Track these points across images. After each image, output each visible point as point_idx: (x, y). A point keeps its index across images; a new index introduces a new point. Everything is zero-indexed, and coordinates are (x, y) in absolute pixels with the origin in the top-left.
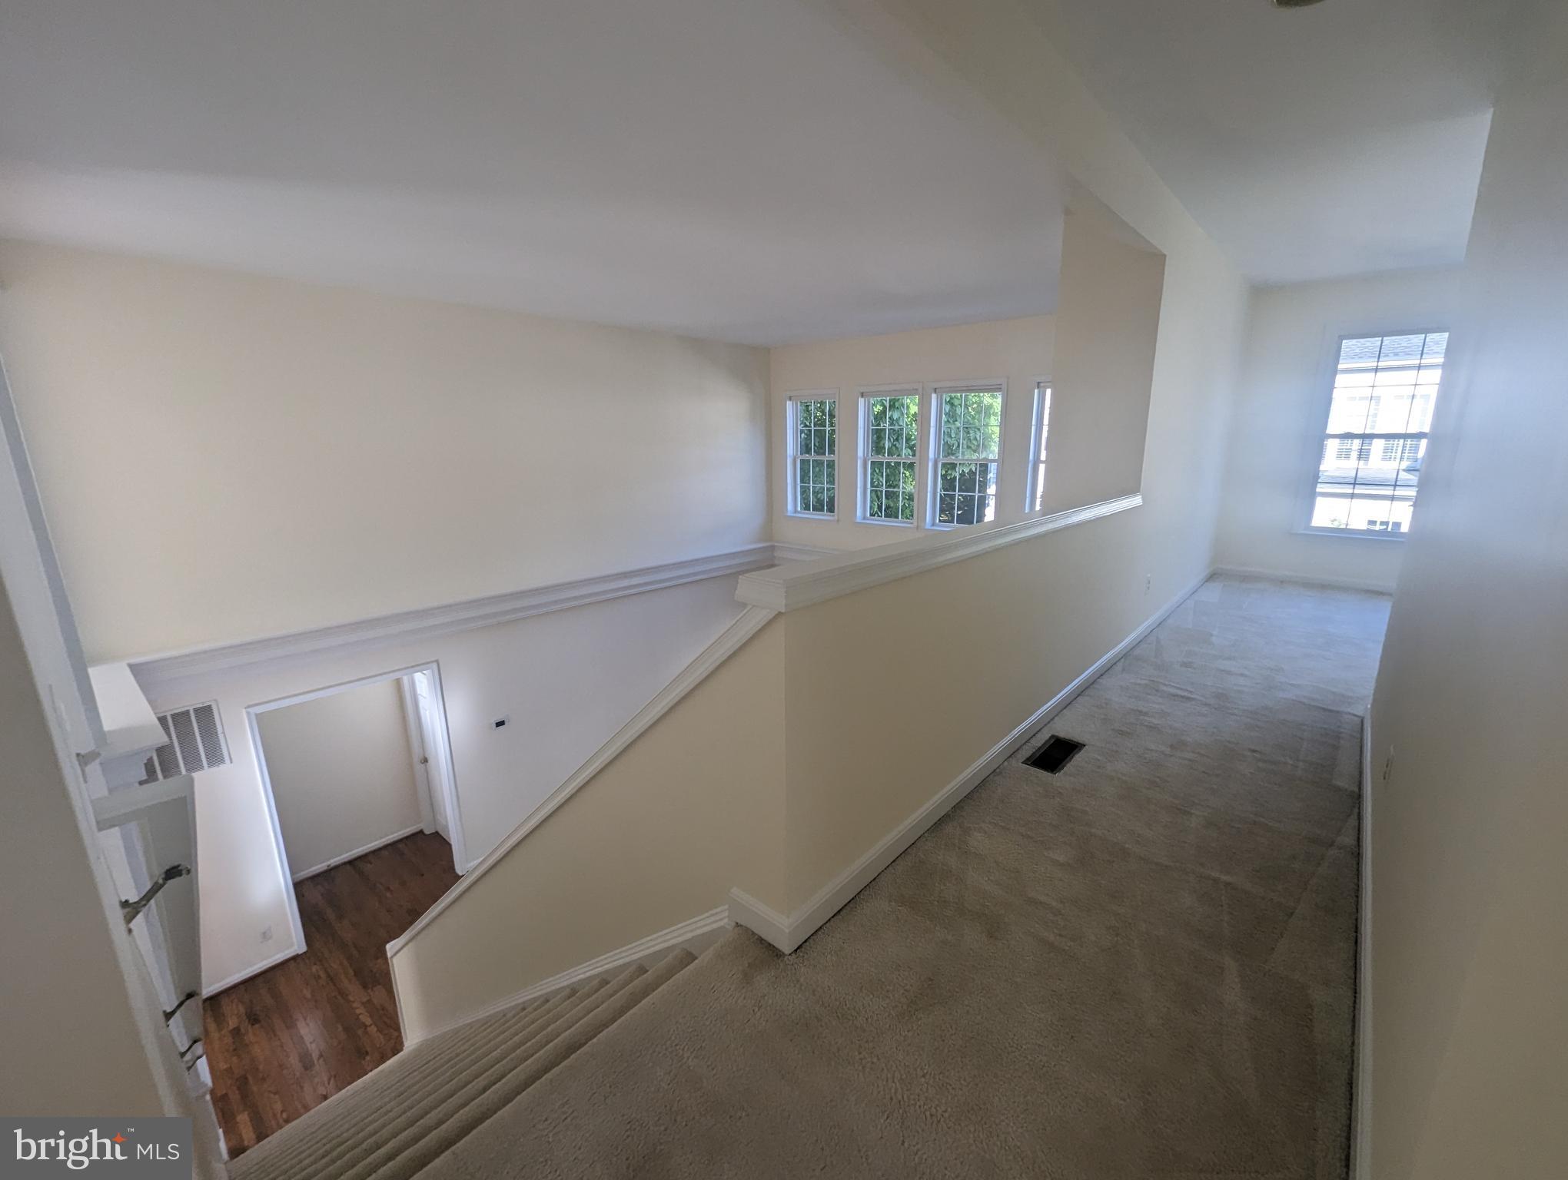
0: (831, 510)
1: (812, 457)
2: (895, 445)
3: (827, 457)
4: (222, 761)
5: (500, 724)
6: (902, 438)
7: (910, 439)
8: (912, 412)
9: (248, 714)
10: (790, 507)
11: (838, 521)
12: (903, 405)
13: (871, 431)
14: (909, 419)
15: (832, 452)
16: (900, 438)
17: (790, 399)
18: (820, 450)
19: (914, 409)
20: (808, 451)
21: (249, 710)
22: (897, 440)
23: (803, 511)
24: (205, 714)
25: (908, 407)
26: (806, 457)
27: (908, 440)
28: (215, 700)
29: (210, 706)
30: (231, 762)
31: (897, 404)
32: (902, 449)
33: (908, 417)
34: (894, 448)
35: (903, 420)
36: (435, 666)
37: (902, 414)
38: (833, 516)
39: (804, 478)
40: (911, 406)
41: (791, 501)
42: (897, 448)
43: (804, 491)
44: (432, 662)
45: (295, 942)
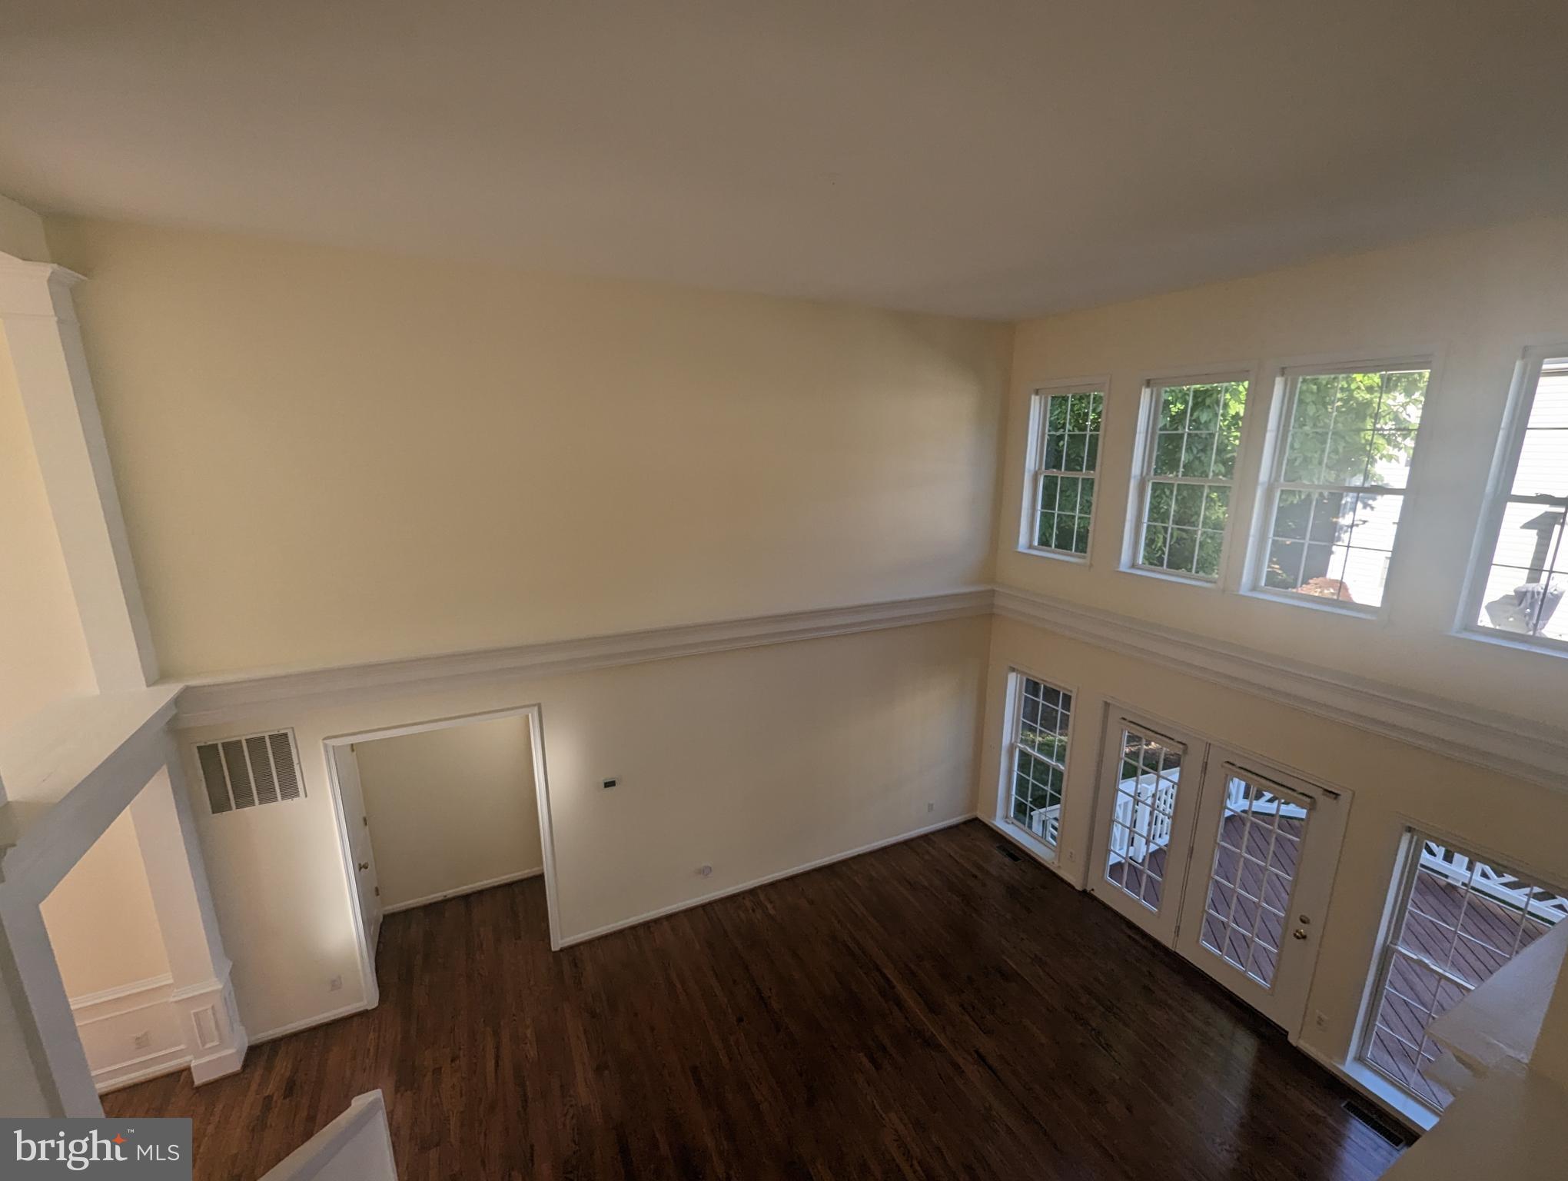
0: (1082, 547)
1: (1062, 473)
2: (1199, 459)
3: (1084, 474)
4: (296, 794)
5: (609, 784)
6: (1212, 449)
7: (1225, 450)
8: (1232, 412)
9: (326, 746)
10: (1023, 539)
11: (1091, 565)
12: (1218, 402)
13: (1157, 437)
14: (1226, 423)
15: (1092, 466)
16: (1209, 448)
17: (1037, 392)
18: (1074, 463)
19: (1237, 408)
20: (1058, 466)
21: (327, 742)
22: (1204, 450)
23: (1041, 547)
24: (281, 742)
25: (1226, 405)
26: (1054, 472)
27: (1221, 451)
28: (293, 728)
29: (285, 735)
30: (306, 796)
31: (1208, 401)
32: (1209, 465)
33: (1225, 420)
34: (1197, 462)
35: (1216, 424)
36: (536, 708)
37: (1216, 415)
38: (1084, 558)
39: (1048, 503)
40: (1232, 403)
41: (1026, 532)
42: (1201, 461)
43: (1047, 519)
44: (534, 705)
45: (365, 994)
